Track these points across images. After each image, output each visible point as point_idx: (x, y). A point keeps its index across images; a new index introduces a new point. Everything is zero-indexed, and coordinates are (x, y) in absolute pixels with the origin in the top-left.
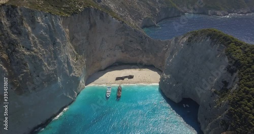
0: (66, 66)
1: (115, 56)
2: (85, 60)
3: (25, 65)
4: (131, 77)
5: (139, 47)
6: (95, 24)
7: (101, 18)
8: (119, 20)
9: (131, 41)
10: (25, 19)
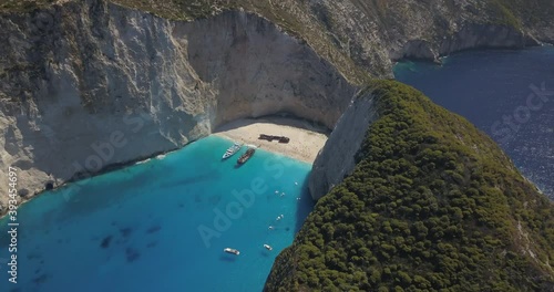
0: (169, 93)
1: (281, 99)
2: (214, 94)
3: (103, 77)
4: (284, 140)
5: (323, 93)
6: (245, 38)
7: (258, 30)
8: (298, 38)
9: (312, 79)
10: (112, 18)
